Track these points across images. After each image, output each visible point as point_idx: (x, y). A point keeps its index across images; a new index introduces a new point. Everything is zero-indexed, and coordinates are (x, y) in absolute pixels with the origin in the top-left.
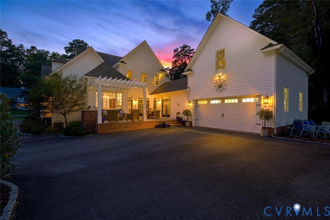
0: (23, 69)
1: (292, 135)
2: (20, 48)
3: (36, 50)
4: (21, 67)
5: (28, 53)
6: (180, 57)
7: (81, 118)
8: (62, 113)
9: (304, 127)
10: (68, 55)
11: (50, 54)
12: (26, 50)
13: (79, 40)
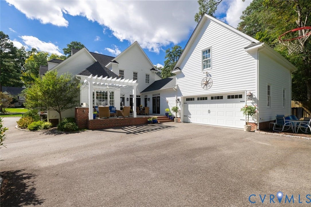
0: (24, 69)
1: (275, 130)
2: (22, 50)
3: (37, 51)
4: (23, 67)
5: (29, 54)
6: (172, 57)
7: (74, 114)
8: (56, 110)
9: (286, 122)
10: (66, 56)
11: (49, 55)
12: (27, 52)
13: (77, 42)
